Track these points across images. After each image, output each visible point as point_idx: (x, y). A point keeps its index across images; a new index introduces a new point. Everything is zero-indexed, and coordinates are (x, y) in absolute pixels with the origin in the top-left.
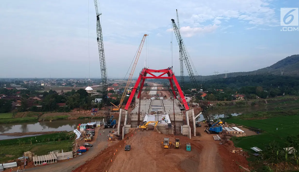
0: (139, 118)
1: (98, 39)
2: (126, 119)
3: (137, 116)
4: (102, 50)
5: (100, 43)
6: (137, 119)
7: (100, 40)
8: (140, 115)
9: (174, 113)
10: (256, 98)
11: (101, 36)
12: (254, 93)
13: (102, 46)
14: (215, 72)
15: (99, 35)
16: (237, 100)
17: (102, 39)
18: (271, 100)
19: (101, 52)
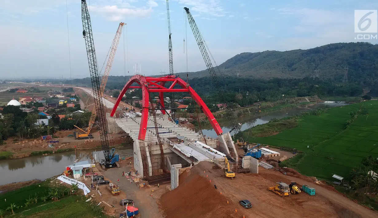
0: (162, 150)
1: (84, 33)
2: (148, 154)
3: (158, 148)
4: (93, 51)
5: (89, 40)
6: (159, 152)
7: (88, 35)
8: (163, 145)
9: (205, 139)
10: (237, 108)
11: (90, 28)
12: (234, 101)
13: (91, 45)
14: (162, 72)
15: (87, 26)
16: (221, 110)
17: (91, 33)
18: (253, 109)
19: (91, 54)
